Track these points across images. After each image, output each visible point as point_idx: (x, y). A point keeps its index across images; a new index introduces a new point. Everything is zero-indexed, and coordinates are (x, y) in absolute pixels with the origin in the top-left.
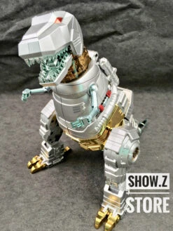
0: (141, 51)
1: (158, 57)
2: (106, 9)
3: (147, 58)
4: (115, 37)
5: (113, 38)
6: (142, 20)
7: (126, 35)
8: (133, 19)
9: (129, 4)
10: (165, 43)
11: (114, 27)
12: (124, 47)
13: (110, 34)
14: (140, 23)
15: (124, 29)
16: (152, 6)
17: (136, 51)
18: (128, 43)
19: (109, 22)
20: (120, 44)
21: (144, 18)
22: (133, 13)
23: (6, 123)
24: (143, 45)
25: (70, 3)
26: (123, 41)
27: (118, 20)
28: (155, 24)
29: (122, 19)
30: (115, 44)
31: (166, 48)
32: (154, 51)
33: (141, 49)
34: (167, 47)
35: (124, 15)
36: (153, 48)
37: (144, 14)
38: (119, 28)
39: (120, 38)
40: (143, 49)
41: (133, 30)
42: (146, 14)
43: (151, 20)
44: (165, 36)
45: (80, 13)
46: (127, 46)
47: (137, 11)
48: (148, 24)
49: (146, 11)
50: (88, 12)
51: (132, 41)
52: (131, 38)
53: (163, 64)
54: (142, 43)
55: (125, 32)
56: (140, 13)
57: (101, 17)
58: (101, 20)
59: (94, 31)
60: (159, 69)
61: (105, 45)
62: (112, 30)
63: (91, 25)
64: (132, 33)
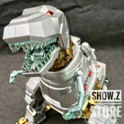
1: (109, 24)
4: (77, 9)
5: (75, 11)
7: (85, 8)
11: (76, 2)
12: (84, 17)
20: (81, 15)
24: (98, 16)
26: (82, 12)
30: (77, 15)
38: (80, 3)
39: (80, 10)
40: (98, 18)
41: (90, 4)
44: (114, 8)
51: (89, 13)
52: (89, 10)
53: (113, 29)
55: (85, 5)
60: (110, 33)
62: (74, 4)
64: (90, 6)
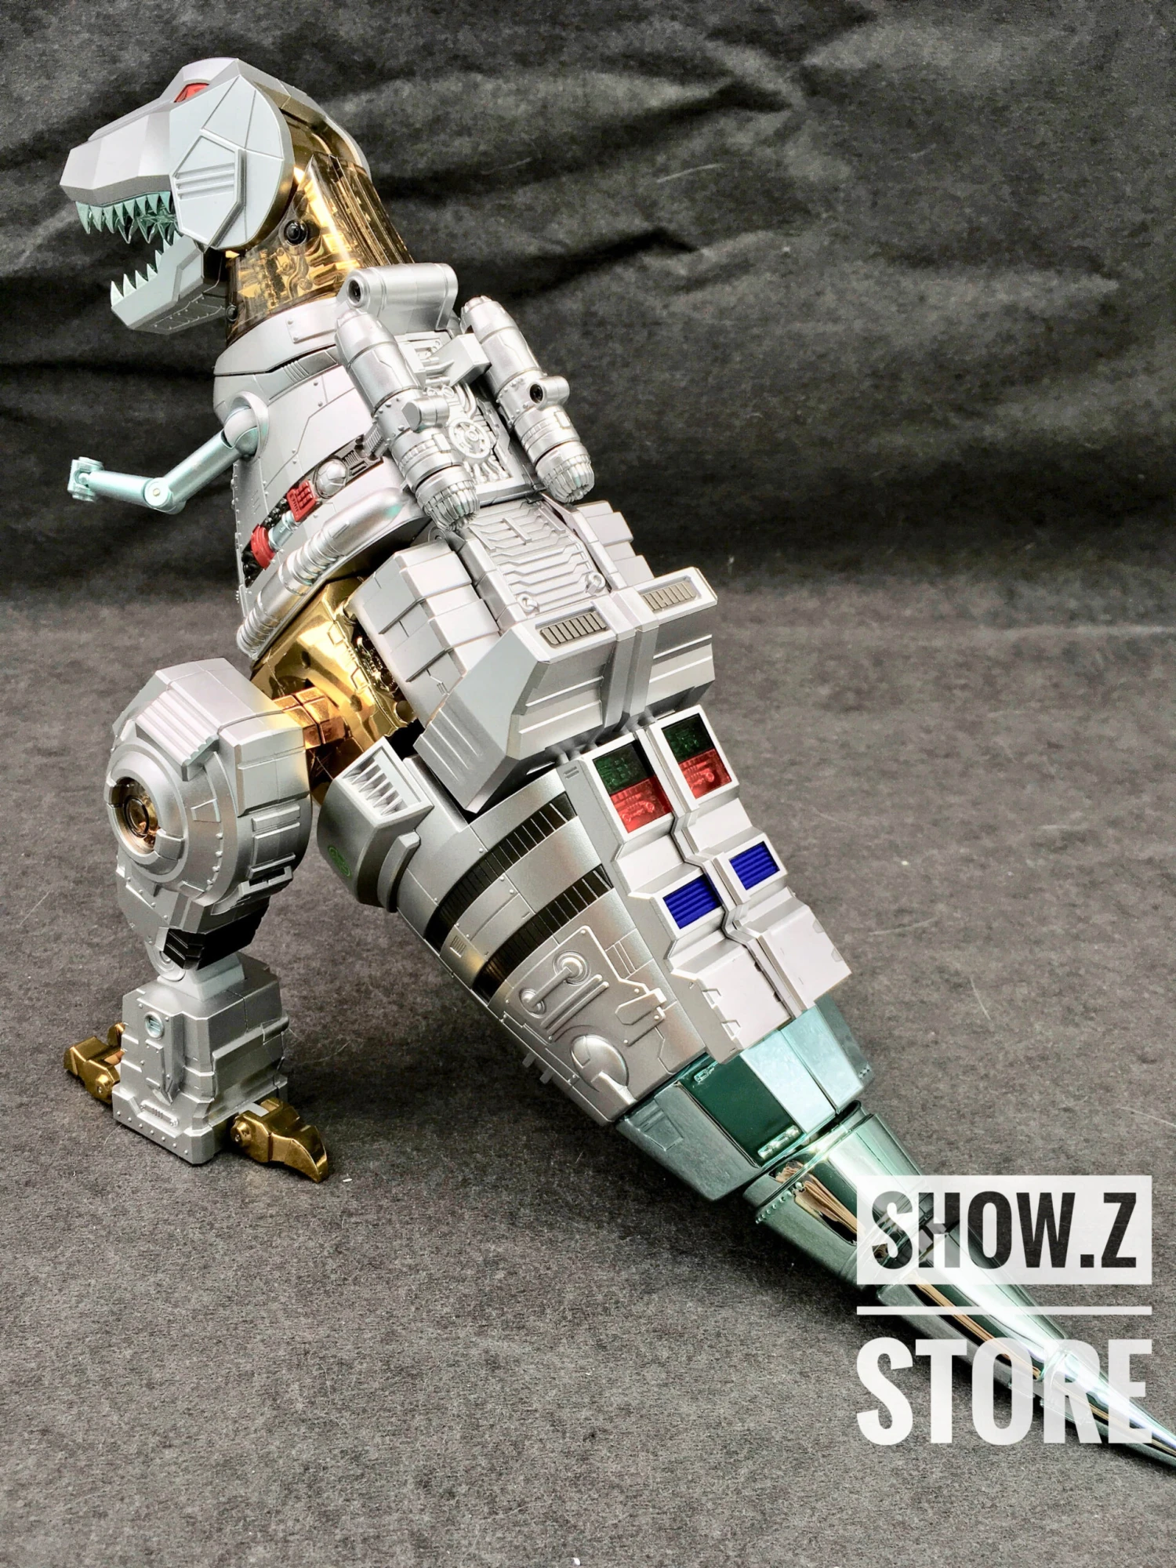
0: (798, 339)
1: (887, 376)
2: (603, 109)
3: (833, 379)
4: (653, 261)
5: (643, 269)
6: (793, 172)
7: (710, 255)
8: (744, 165)
9: (722, 83)
10: (922, 299)
11: (647, 207)
12: (707, 317)
13: (624, 249)
14: (787, 185)
15: (698, 220)
16: (841, 99)
17: (767, 345)
18: (726, 294)
19: (618, 179)
20: (681, 303)
21: (806, 163)
22: (744, 133)
23: (40, 751)
24: (807, 310)
25: (407, 73)
26: (695, 283)
27: (665, 170)
28: (862, 192)
29: (686, 165)
30: (654, 303)
31: (931, 323)
32: (870, 341)
33: (797, 326)
34: (933, 316)
35: (698, 142)
36: (858, 325)
37: (804, 138)
38: (677, 217)
39: (680, 266)
40: (808, 328)
41: (751, 227)
42: (816, 138)
43: (844, 171)
44: (921, 259)
45: (463, 131)
46: (722, 313)
47: (767, 123)
48: (829, 193)
49: (811, 125)
50: (508, 126)
51: (744, 285)
52: (729, 272)
53: (914, 415)
54: (803, 294)
55: (709, 238)
56: (782, 136)
57: (576, 151)
58: (575, 167)
59: (535, 229)
60: (897, 440)
61: (602, 309)
62: (637, 224)
63: (522, 197)
64: (747, 240)
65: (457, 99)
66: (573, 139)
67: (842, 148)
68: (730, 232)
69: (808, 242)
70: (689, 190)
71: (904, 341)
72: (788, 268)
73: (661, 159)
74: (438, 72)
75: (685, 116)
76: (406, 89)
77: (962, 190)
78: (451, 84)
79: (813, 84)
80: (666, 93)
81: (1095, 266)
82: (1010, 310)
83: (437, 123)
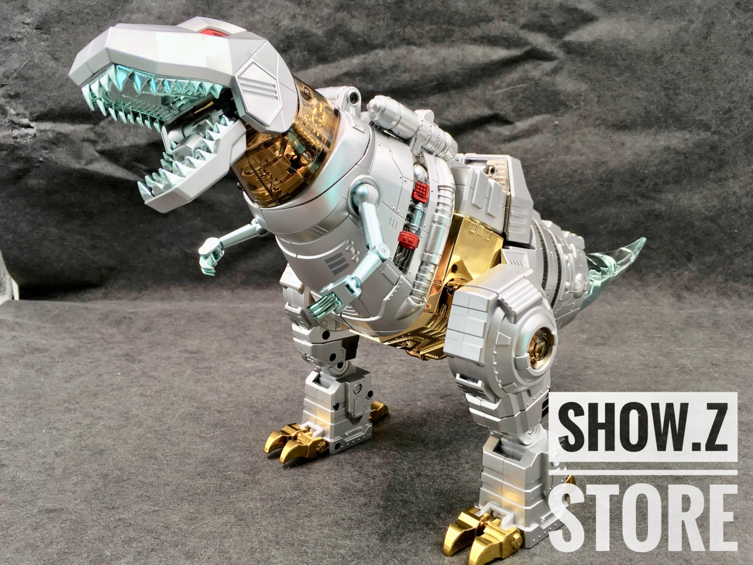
0: (564, 164)
1: (608, 179)
2: (471, 60)
3: (580, 182)
4: (494, 129)
5: (488, 132)
6: (560, 88)
7: (521, 125)
8: (537, 84)
9: (527, 48)
10: (623, 144)
11: (490, 104)
13: (480, 123)
14: (556, 94)
15: (514, 110)
16: (583, 55)
17: (548, 166)
19: (478, 92)
21: (566, 84)
22: (536, 71)
24: (567, 149)
25: (382, 46)
26: (513, 138)
27: (499, 87)
28: (593, 96)
29: (508, 85)
31: (628, 155)
32: (598, 164)
33: (562, 157)
34: (629, 152)
35: (515, 75)
36: (593, 156)
37: (565, 72)
38: (505, 108)
39: (505, 130)
40: (568, 158)
41: (539, 113)
42: (570, 72)
43: (584, 87)
44: (622, 126)
45: (406, 70)
47: (548, 66)
48: (577, 97)
49: (568, 66)
50: (427, 68)
51: (536, 139)
52: (535, 130)
53: (621, 198)
54: (565, 143)
55: (520, 117)
56: (555, 71)
57: (459, 79)
58: (458, 87)
62: (487, 112)
65: (404, 57)
66: (457, 74)
67: (582, 76)
68: (529, 115)
69: (567, 119)
70: (511, 96)
71: (614, 163)
72: (557, 131)
73: (497, 82)
74: (396, 46)
75: (509, 63)
76: (381, 53)
77: (640, 94)
78: (402, 51)
79: (569, 49)
80: (500, 53)
81: (707, 128)
82: (667, 149)
83: (394, 67)
